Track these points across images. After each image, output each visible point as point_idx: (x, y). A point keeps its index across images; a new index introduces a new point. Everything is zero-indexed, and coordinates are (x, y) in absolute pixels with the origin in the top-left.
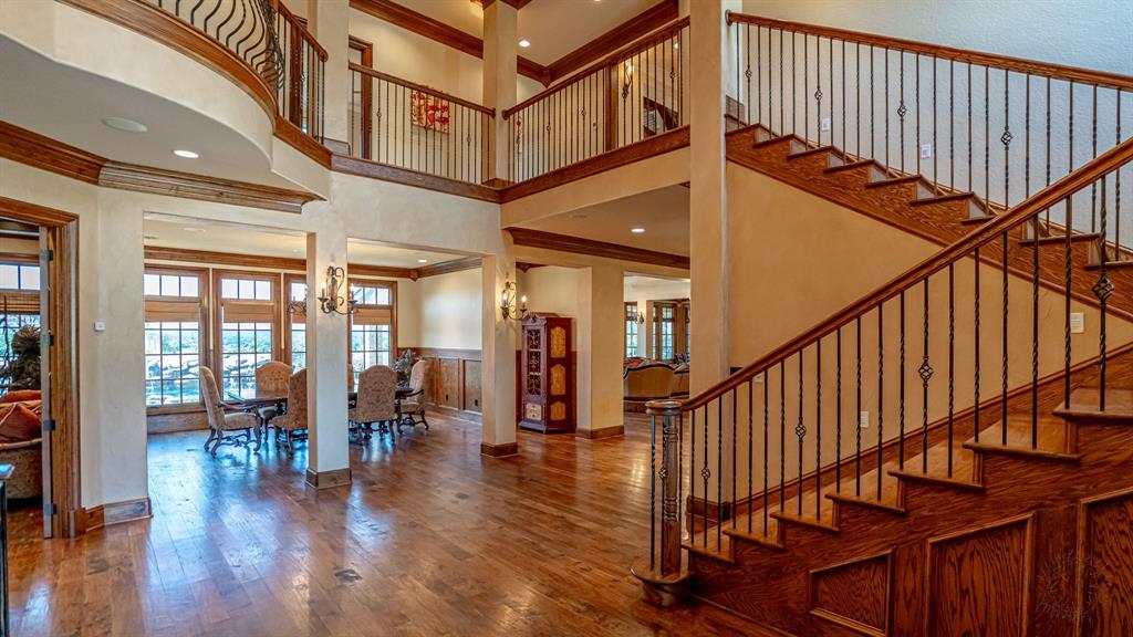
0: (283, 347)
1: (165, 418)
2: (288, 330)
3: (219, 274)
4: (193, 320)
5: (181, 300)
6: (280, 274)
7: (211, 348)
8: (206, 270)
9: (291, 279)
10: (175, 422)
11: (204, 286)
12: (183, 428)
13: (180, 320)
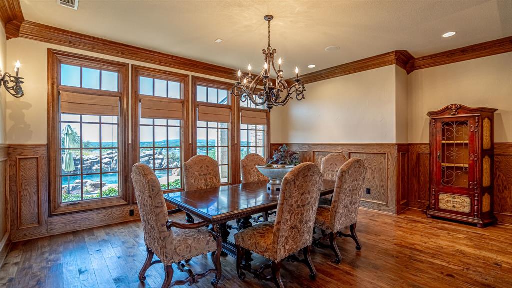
0: (191, 143)
1: (85, 215)
2: (195, 127)
3: (137, 71)
4: (112, 114)
5: (101, 93)
6: (187, 76)
7: (130, 142)
8: (125, 65)
9: (198, 83)
10: (96, 218)
11: (124, 81)
12: (103, 224)
13: (101, 114)
